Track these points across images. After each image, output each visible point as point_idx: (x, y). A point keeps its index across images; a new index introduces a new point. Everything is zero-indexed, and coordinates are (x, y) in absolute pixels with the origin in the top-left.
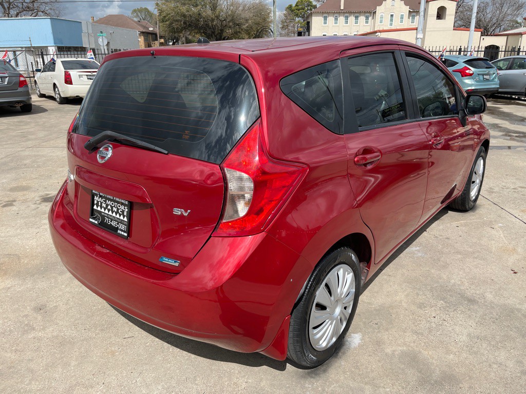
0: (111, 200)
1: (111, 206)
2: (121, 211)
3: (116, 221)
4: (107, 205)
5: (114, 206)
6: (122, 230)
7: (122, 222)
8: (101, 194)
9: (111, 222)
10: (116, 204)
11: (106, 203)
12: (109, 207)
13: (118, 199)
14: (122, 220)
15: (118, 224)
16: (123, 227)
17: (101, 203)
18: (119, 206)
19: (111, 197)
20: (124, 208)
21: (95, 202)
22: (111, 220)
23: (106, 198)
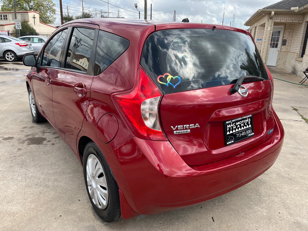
0: (239, 121)
2: (246, 124)
3: (244, 131)
4: (237, 126)
5: (242, 123)
6: (250, 134)
7: (248, 129)
8: (233, 121)
9: (241, 134)
10: (243, 121)
11: (236, 125)
12: (239, 126)
13: (245, 117)
14: (248, 128)
15: (246, 132)
16: (250, 131)
17: (232, 127)
18: (245, 121)
19: (239, 119)
20: (249, 120)
21: (228, 129)
22: (241, 133)
23: (236, 122)
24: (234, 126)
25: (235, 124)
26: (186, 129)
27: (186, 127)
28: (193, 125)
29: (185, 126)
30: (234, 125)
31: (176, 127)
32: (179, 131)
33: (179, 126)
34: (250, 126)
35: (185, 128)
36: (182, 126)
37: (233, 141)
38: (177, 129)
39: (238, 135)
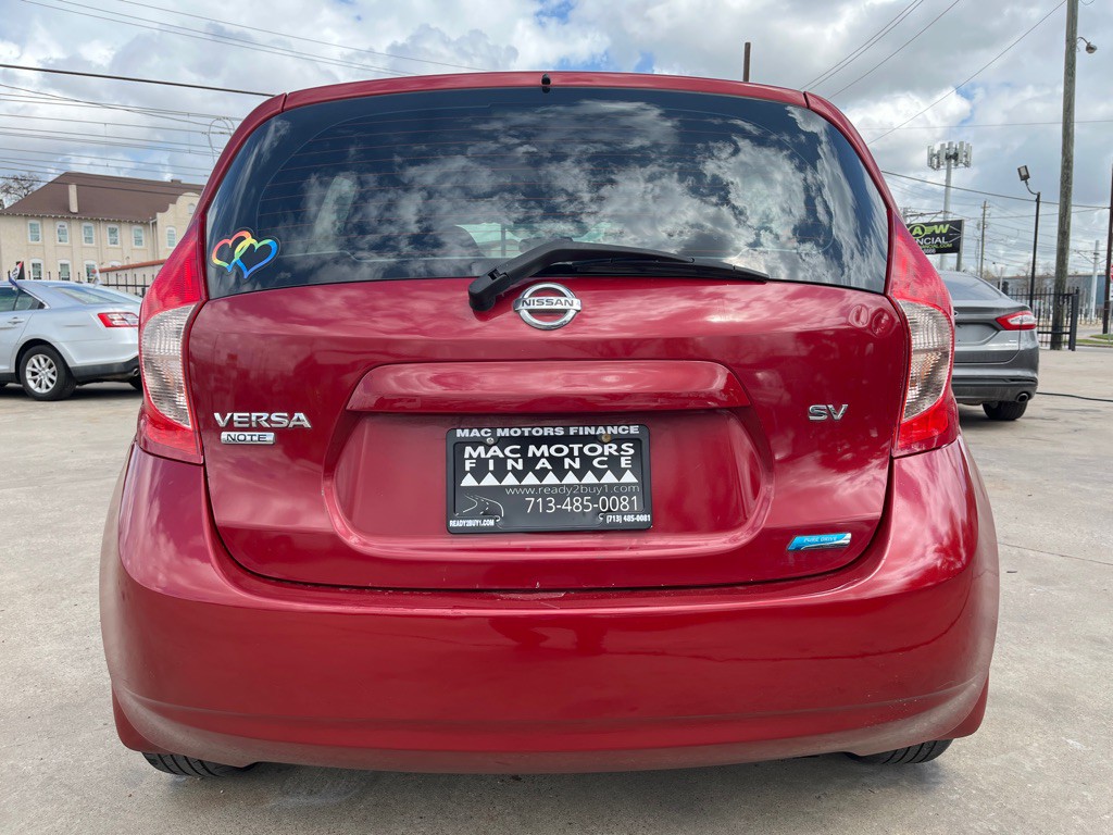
0: (550, 441)
1: (551, 459)
2: (602, 463)
3: (583, 496)
4: (530, 463)
5: (570, 455)
6: (620, 513)
7: (612, 490)
8: (500, 432)
9: (559, 503)
10: (576, 447)
11: (523, 456)
12: (543, 464)
14: (611, 486)
15: (595, 500)
16: (623, 504)
17: (501, 462)
18: (593, 450)
19: (548, 431)
20: (619, 450)
21: (468, 465)
22: (560, 499)
23: (525, 442)
24: (516, 460)
25: (524, 452)
26: (260, 428)
27: (258, 423)
28: (286, 415)
29: (254, 415)
30: (512, 451)
31: (229, 415)
32: (237, 433)
33: (236, 415)
34: (629, 478)
35: (254, 425)
36: (248, 414)
37: (491, 523)
38: (230, 427)
39: (536, 505)
